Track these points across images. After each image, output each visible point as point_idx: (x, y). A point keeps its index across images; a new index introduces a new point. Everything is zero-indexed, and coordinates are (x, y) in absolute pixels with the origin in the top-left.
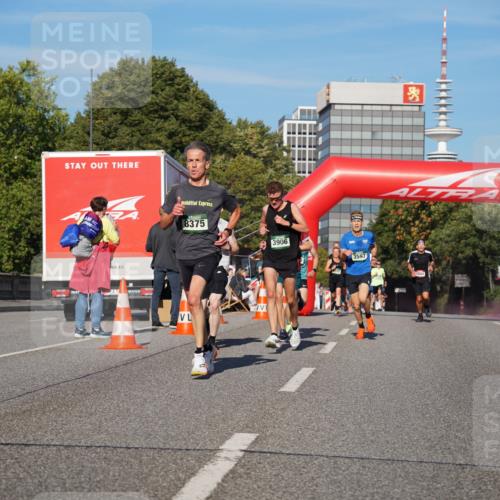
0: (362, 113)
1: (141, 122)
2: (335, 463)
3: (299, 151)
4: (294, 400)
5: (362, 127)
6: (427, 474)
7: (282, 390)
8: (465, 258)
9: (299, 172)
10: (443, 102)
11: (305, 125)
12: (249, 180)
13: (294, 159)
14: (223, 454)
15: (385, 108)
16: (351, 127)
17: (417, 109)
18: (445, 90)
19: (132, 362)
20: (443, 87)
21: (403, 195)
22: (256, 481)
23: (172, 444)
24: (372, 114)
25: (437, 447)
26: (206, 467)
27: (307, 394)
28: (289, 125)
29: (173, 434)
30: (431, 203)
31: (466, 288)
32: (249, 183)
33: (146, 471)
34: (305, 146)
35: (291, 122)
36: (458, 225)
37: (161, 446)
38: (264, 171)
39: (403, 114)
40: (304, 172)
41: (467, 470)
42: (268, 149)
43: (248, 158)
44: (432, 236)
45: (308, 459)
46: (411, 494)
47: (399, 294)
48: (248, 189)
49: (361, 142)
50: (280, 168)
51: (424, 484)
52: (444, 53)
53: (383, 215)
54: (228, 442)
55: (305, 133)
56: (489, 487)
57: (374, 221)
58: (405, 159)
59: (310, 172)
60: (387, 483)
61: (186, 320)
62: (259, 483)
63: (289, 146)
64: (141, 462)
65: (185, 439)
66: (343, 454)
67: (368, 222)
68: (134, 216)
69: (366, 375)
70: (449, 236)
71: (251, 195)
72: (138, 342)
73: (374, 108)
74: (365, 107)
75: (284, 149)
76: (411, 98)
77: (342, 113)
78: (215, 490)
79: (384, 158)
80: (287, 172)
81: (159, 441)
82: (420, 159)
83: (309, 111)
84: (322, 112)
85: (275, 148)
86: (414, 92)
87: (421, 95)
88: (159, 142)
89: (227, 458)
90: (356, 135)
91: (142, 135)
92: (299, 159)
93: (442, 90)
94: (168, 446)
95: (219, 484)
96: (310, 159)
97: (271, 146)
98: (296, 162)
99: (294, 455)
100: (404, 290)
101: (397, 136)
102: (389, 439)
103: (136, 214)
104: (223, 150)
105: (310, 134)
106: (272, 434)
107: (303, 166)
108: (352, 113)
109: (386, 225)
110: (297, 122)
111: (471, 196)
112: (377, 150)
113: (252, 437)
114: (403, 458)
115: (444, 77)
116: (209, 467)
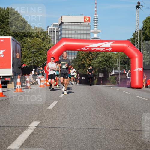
0: (72, 25)
1: (4, 27)
2: (63, 129)
3: (53, 37)
4: (51, 111)
5: (72, 30)
6: (90, 132)
7: (48, 108)
8: (102, 68)
9: (53, 43)
10: (96, 22)
11: (55, 29)
12: (38, 45)
13: (52, 39)
14: (30, 128)
15: (79, 24)
16: (69, 29)
17: (88, 24)
18: (96, 19)
19: (2, 100)
20: (96, 17)
21: (84, 50)
22: (40, 135)
23: (14, 125)
24: (75, 25)
25: (94, 124)
26: (24, 132)
27: (55, 109)
28: (50, 28)
29: (14, 122)
30: (93, 52)
31: (103, 77)
32: (38, 46)
33: (6, 133)
34: (55, 35)
35: (51, 28)
36: (100, 58)
37: (11, 126)
38: (42, 43)
39: (84, 26)
40: (55, 43)
41: (102, 130)
42: (44, 36)
43: (37, 38)
44: (93, 62)
45: (55, 128)
46: (86, 138)
47: (83, 79)
48: (38, 48)
49: (72, 34)
50: (48, 42)
51: (90, 135)
52: (96, 7)
53: (78, 56)
54: (31, 124)
55: (55, 31)
56: (108, 135)
57: (76, 58)
58: (85, 39)
59: (56, 43)
60: (78, 135)
61: (19, 88)
62: (41, 136)
63: (50, 35)
64: (4, 131)
65: (18, 123)
66: (66, 127)
67: (74, 58)
68: (3, 56)
69: (73, 103)
70: (97, 62)
71: (39, 50)
72: (4, 95)
73: (76, 24)
74: (73, 23)
75: (48, 36)
76: (86, 21)
77: (66, 25)
78: (27, 138)
79: (79, 39)
80: (50, 43)
81: (10, 124)
82: (89, 39)
83: (56, 24)
84: (60, 25)
85: (46, 36)
86: (87, 19)
87: (89, 20)
88: (10, 34)
89: (31, 129)
90: (70, 32)
91: (5, 31)
92: (53, 39)
93: (95, 19)
94: (13, 126)
95: (28, 137)
96: (56, 39)
97: (45, 35)
98: (52, 40)
99: (51, 127)
100: (85, 78)
101: (82, 32)
102: (79, 122)
103: (3, 55)
104: (30, 36)
105: (56, 31)
106: (44, 121)
107: (54, 41)
108: (69, 25)
109: (79, 59)
110: (52, 28)
111: (103, 50)
112: (76, 36)
113: (39, 122)
114: (84, 127)
115: (96, 14)
116: (25, 132)
